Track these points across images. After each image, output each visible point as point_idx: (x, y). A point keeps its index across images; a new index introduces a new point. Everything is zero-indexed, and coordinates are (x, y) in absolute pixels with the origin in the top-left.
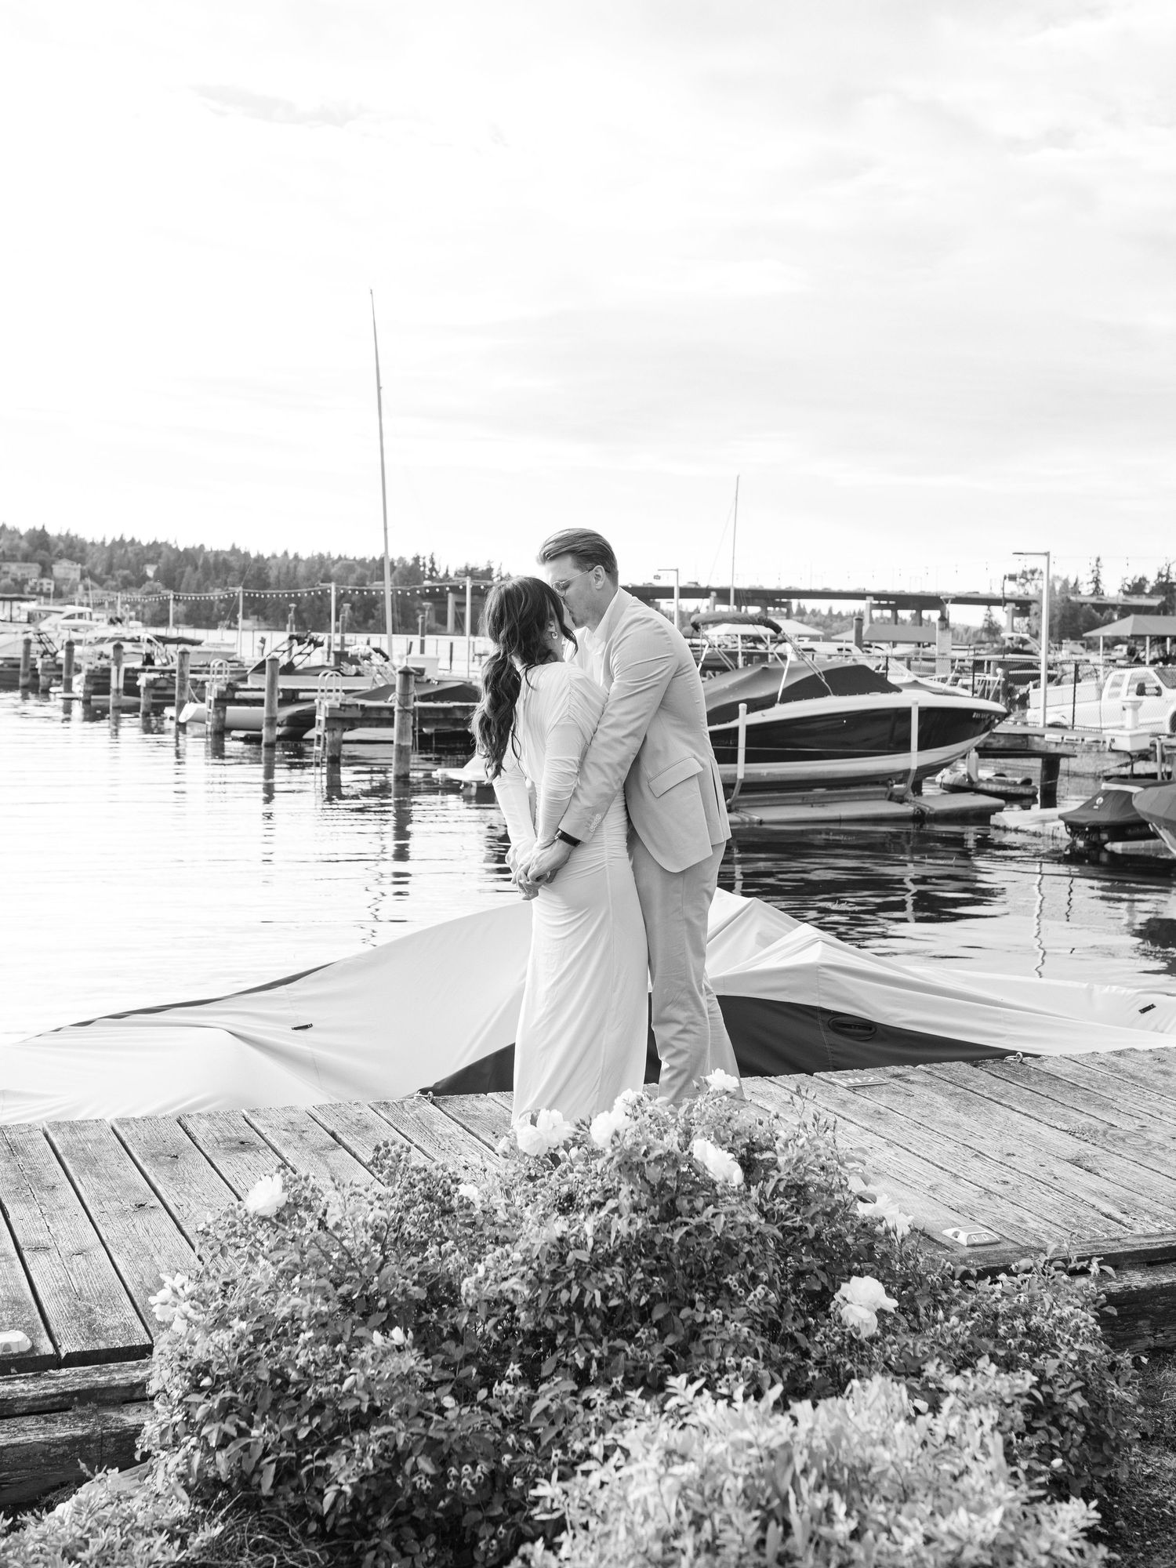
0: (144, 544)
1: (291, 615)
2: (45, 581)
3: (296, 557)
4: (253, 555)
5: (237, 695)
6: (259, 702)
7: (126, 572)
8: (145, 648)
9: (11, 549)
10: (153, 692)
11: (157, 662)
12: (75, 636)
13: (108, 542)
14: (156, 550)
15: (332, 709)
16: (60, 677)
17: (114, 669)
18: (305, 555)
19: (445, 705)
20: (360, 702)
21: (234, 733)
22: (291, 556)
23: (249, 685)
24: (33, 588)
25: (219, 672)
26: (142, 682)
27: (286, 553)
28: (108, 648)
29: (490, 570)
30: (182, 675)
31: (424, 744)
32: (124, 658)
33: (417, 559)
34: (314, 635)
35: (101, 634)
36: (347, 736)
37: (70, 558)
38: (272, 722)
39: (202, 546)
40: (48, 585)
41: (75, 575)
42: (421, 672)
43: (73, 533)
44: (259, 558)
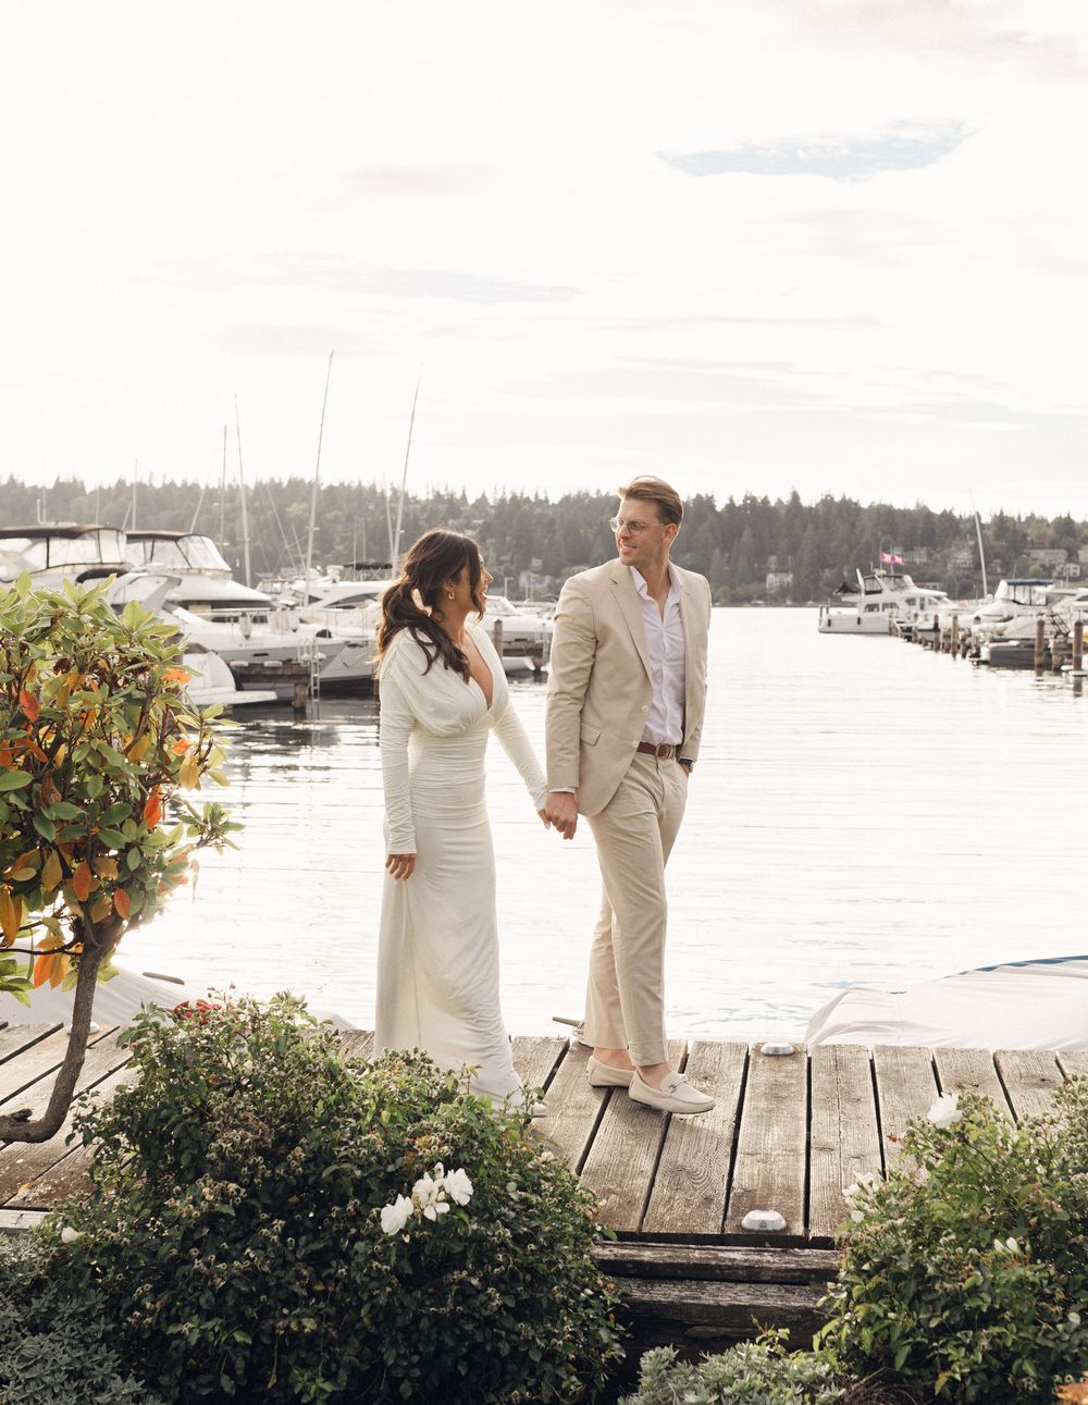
2: (1071, 566)
9: (1039, 537)
16: (1070, 656)
24: (1060, 573)
40: (1074, 569)
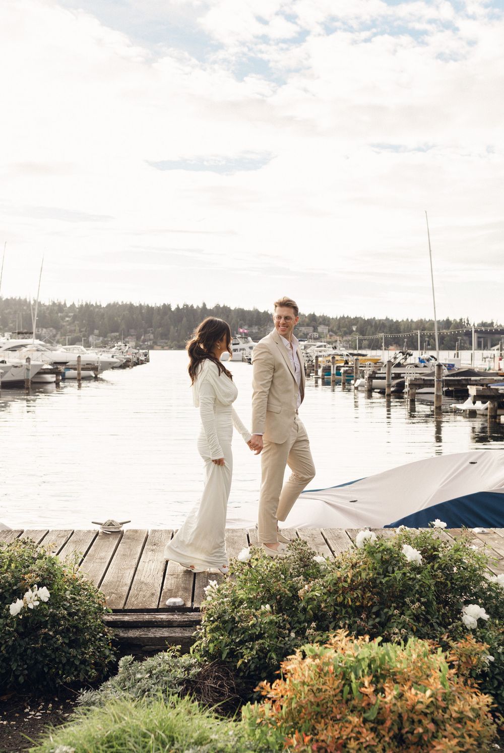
0: (352, 318)
1: (405, 344)
2: (315, 333)
3: (412, 320)
4: (394, 321)
5: (377, 375)
6: (384, 378)
7: (345, 329)
8: (345, 358)
9: (302, 322)
10: (346, 375)
11: (350, 363)
12: (320, 354)
13: (338, 318)
14: (356, 320)
15: (411, 380)
16: (313, 370)
17: (332, 366)
18: (415, 320)
19: (458, 378)
20: (423, 378)
21: (376, 390)
22: (410, 320)
23: (381, 372)
24: (311, 336)
25: (370, 367)
26: (342, 371)
27: (408, 319)
28: (330, 358)
29: (492, 323)
30: (356, 368)
31: (448, 394)
32: (336, 362)
33: (461, 320)
34: (409, 351)
35: (329, 353)
36: (417, 391)
37: (324, 324)
38: (389, 386)
39: (374, 318)
40: (316, 335)
41: (326, 331)
42: (453, 365)
43: (325, 315)
44: (397, 321)
